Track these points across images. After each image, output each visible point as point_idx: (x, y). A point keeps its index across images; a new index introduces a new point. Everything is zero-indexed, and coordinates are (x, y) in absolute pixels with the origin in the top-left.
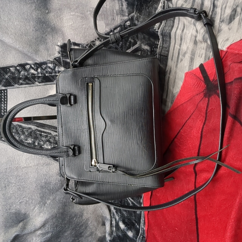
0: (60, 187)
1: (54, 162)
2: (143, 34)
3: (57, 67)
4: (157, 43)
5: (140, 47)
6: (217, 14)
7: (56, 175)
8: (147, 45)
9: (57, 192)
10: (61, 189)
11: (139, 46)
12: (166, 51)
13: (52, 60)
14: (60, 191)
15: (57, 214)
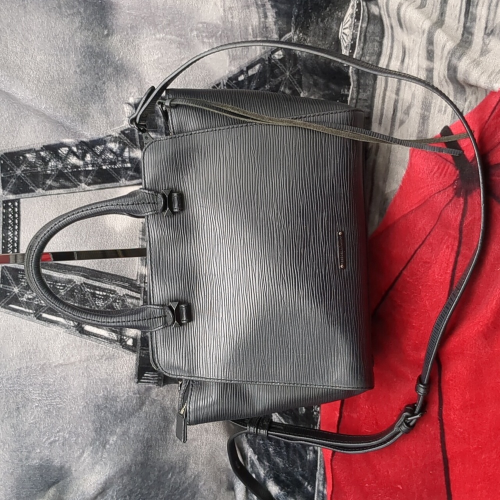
0: (138, 407)
1: (124, 352)
2: (312, 76)
3: (127, 150)
4: (346, 93)
6: (477, 20)
7: (128, 381)
9: (131, 418)
10: (140, 411)
13: (117, 135)
14: (137, 414)
15: (131, 467)
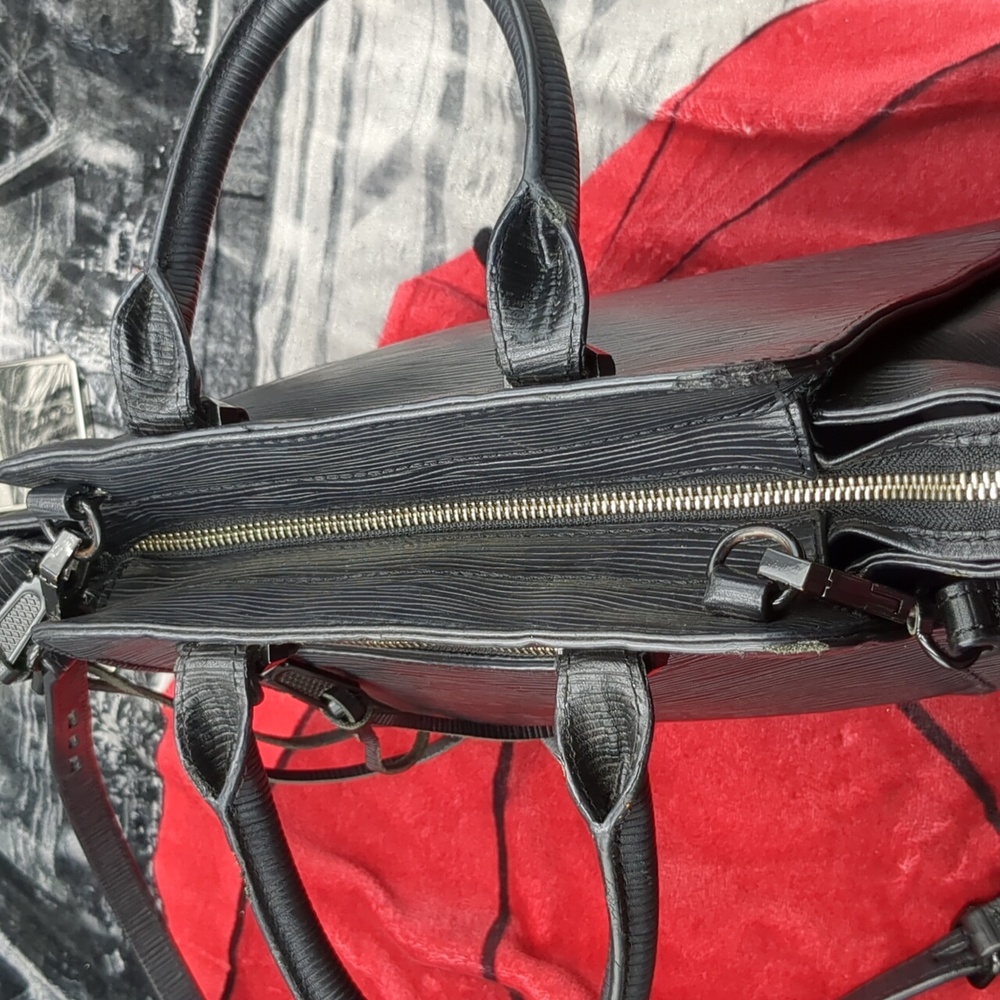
5: (66, 152)
8: (115, 143)
11: (63, 148)
12: (255, 167)
